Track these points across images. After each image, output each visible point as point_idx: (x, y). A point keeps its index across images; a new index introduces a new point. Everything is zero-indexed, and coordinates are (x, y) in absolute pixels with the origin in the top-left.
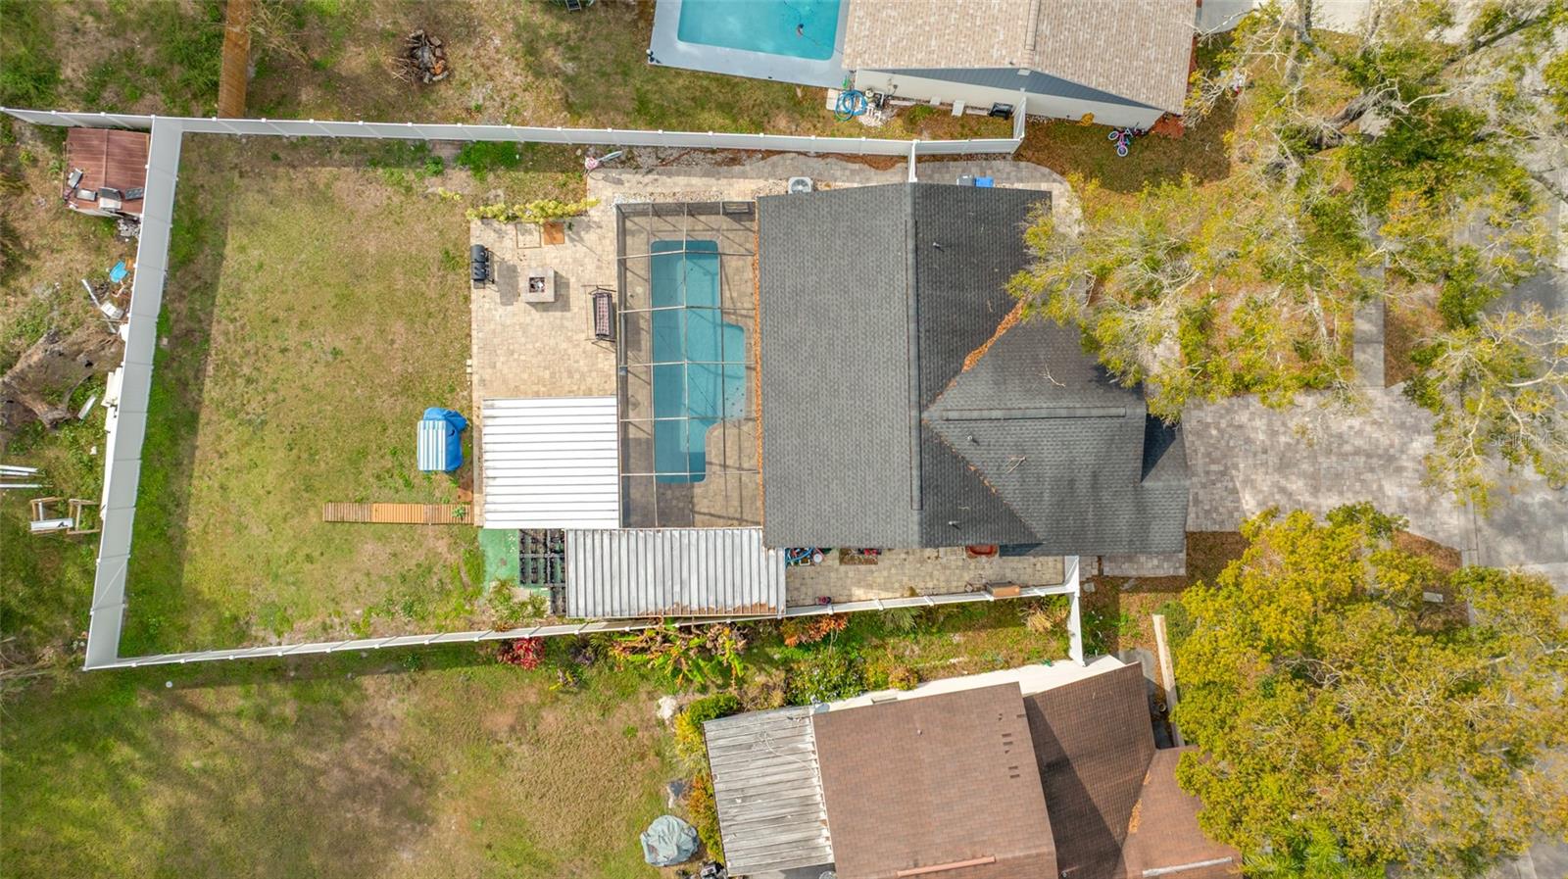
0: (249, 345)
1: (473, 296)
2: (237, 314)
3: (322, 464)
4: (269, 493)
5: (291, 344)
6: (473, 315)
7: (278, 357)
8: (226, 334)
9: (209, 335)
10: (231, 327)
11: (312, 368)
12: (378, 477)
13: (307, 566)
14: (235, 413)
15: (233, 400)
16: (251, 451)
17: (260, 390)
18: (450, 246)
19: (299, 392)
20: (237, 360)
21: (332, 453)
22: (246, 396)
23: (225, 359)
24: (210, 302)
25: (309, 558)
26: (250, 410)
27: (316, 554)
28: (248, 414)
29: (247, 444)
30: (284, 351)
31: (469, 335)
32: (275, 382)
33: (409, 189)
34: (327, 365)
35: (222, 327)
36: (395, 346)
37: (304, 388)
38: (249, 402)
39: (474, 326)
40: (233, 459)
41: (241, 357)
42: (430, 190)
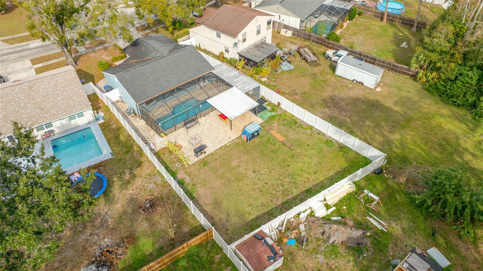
0: (274, 192)
1: (210, 152)
2: (269, 201)
3: (284, 157)
4: (304, 163)
5: (263, 183)
6: (215, 149)
7: (269, 183)
8: (277, 200)
9: (282, 204)
10: (274, 200)
11: (264, 174)
12: (274, 145)
13: (310, 145)
14: (294, 183)
15: (292, 186)
16: (299, 173)
17: (282, 182)
18: (202, 166)
19: (273, 172)
20: (281, 192)
21: (279, 157)
22: (288, 183)
23: (283, 195)
24: (273, 210)
25: (308, 145)
26: (290, 180)
27: (306, 145)
28: (291, 180)
29: (298, 175)
30: (266, 183)
31: (221, 148)
32: (276, 180)
33: (193, 185)
34: (259, 172)
35: (276, 202)
36: (239, 161)
37: (271, 172)
38: (288, 182)
39: (218, 148)
40: (306, 175)
41: (279, 192)
42: (190, 180)
